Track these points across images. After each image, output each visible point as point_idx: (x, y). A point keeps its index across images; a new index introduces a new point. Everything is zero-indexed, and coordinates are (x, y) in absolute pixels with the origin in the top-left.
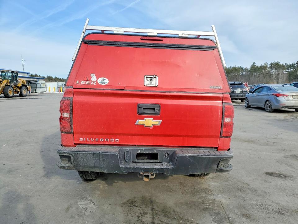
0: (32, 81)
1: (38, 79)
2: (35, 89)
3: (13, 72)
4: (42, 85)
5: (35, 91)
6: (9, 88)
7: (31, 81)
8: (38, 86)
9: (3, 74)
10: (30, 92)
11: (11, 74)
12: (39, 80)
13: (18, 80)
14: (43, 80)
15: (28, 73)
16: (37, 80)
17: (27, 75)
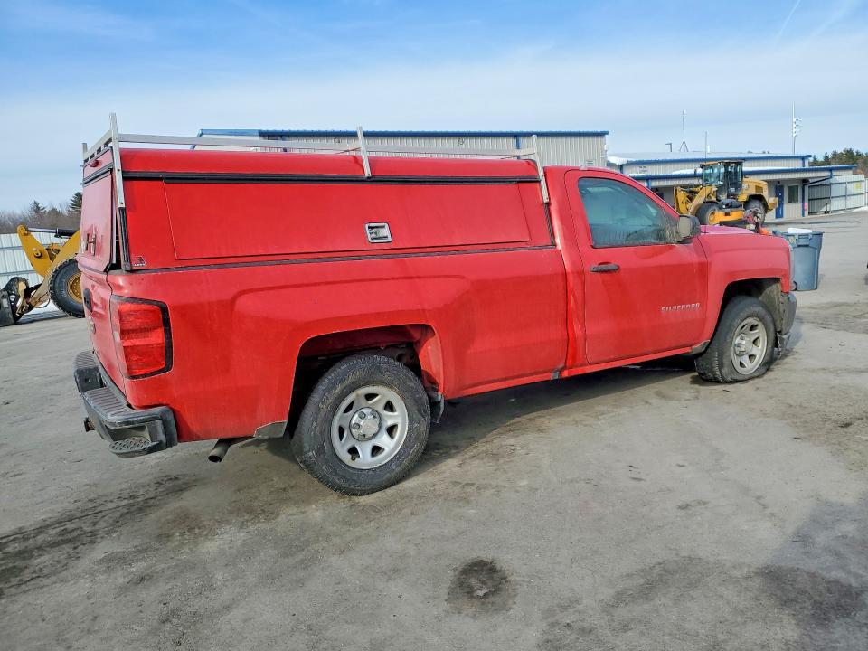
0: (815, 180)
1: (831, 170)
2: (826, 201)
3: (727, 165)
4: (852, 188)
5: (824, 209)
6: (709, 207)
7: (811, 181)
8: (835, 191)
9: (708, 171)
10: (806, 213)
11: (723, 170)
12: (834, 173)
13: (741, 184)
14: (851, 172)
15: (803, 158)
16: (828, 174)
17: (801, 162)
